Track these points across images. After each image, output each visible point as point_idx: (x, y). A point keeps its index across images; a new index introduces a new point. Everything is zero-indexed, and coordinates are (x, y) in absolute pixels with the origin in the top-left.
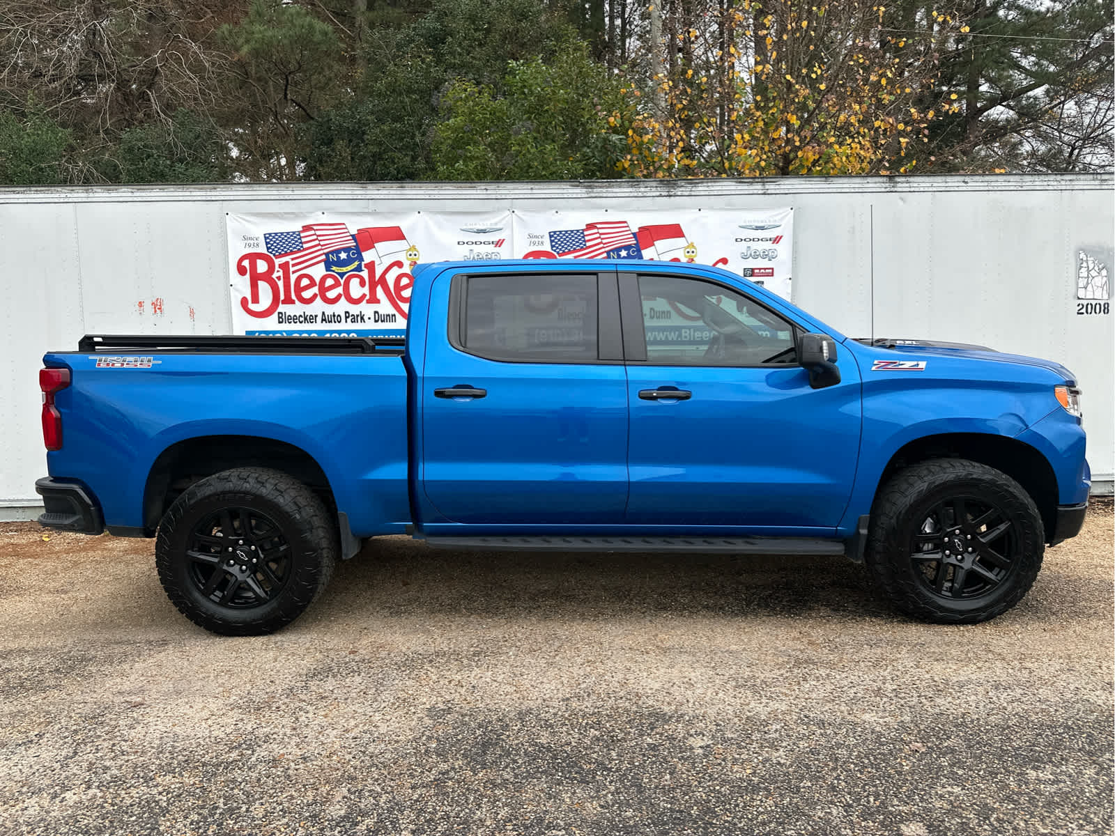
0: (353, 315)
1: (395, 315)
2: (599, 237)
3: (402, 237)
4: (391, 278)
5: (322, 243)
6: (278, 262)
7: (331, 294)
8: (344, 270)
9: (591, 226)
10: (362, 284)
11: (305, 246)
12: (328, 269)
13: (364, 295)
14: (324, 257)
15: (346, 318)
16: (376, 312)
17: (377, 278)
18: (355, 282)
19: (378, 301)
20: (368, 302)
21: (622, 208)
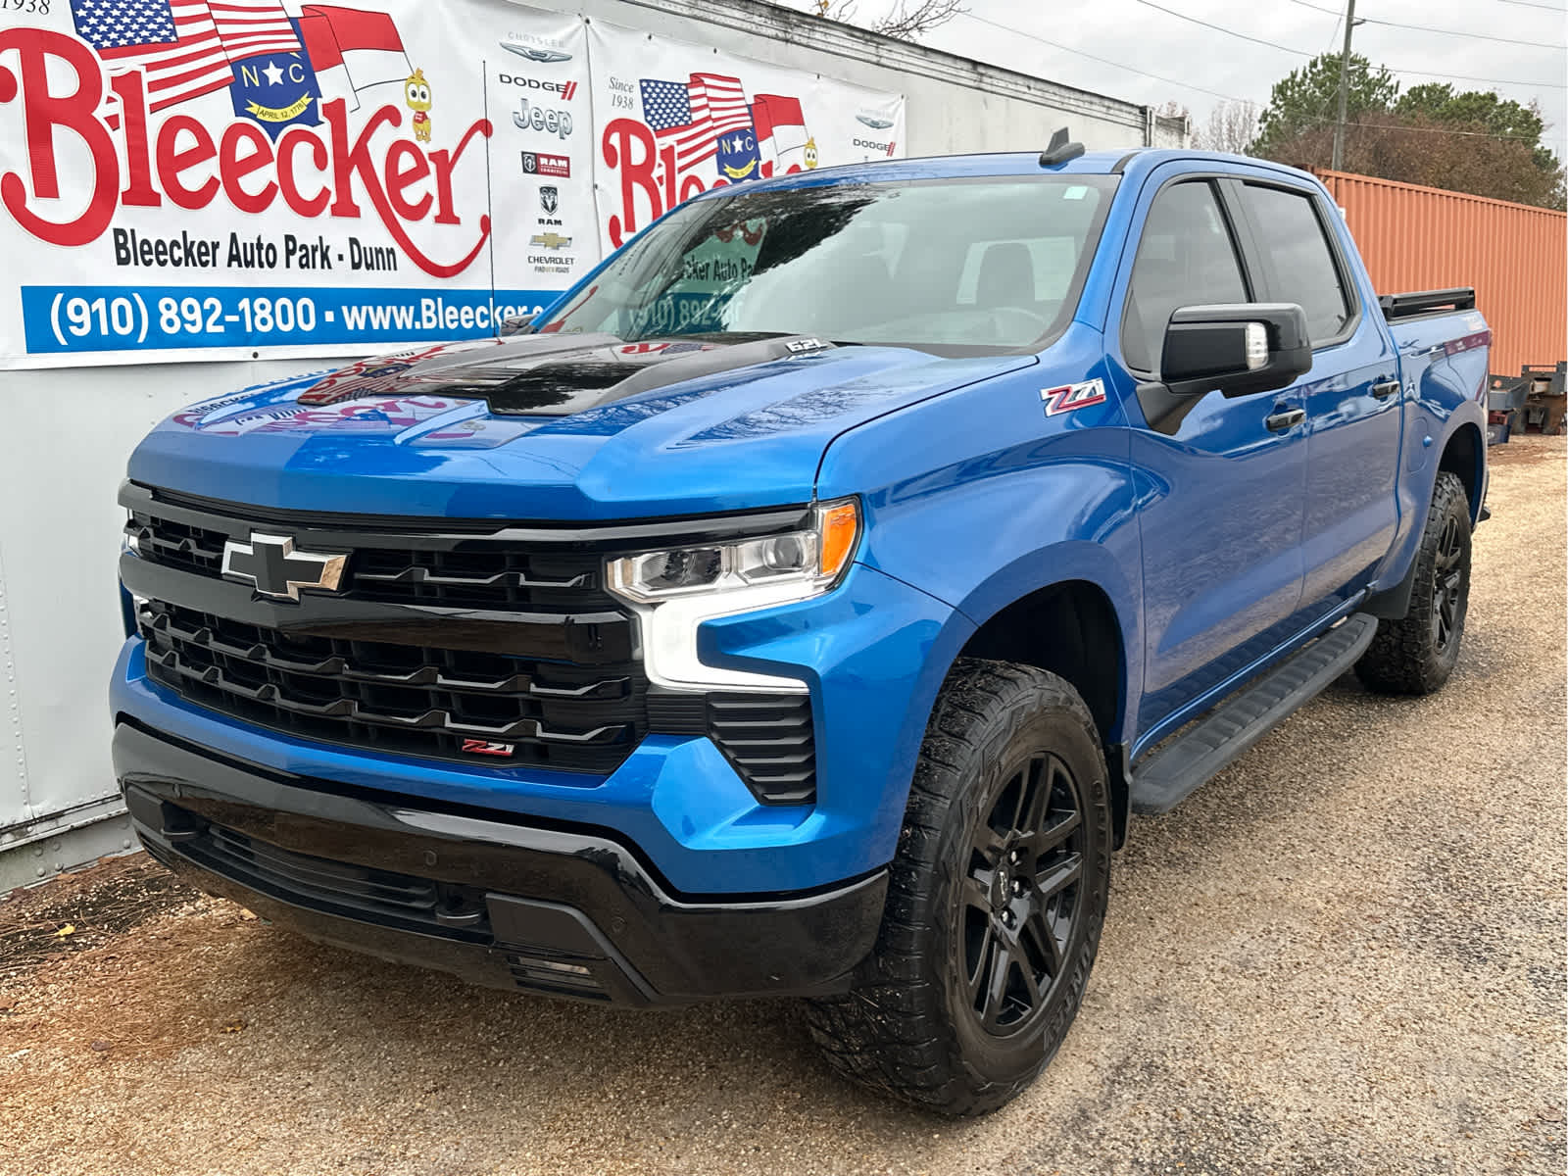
0: (303, 247)
1: (391, 251)
2: (707, 106)
3: (392, 43)
4: (378, 150)
5: (223, 29)
6: (109, 69)
7: (252, 184)
8: (279, 115)
9: (697, 79)
10: (320, 161)
11: (183, 31)
12: (240, 110)
13: (325, 192)
14: (226, 72)
15: (290, 253)
16: (353, 241)
17: (350, 151)
18: (303, 152)
19: (355, 212)
20: (336, 211)
21: (733, 51)
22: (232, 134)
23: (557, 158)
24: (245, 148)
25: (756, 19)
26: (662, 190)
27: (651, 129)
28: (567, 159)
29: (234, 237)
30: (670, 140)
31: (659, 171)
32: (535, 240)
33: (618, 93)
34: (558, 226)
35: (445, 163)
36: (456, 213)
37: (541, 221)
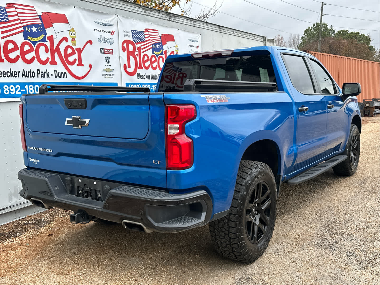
0: (42, 72)
1: (65, 73)
2: (149, 37)
3: (66, 21)
4: (62, 48)
5: (21, 18)
7: (29, 57)
8: (36, 39)
9: (146, 30)
10: (47, 51)
11: (10, 19)
12: (25, 38)
13: (48, 59)
14: (22, 29)
15: (38, 74)
16: (55, 71)
17: (55, 48)
18: (42, 49)
19: (56, 63)
20: (51, 63)
21: (156, 23)
22: (23, 44)
23: (110, 50)
24: (27, 48)
25: (162, 15)
26: (138, 58)
27: (134, 42)
28: (112, 50)
29: (24, 70)
30: (139, 45)
31: (137, 53)
32: (104, 70)
33: (126, 33)
34: (110, 67)
35: (80, 51)
36: (83, 63)
37: (105, 65)
